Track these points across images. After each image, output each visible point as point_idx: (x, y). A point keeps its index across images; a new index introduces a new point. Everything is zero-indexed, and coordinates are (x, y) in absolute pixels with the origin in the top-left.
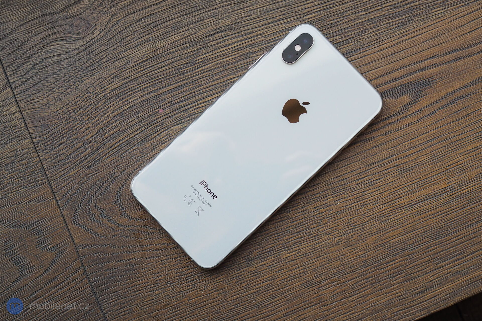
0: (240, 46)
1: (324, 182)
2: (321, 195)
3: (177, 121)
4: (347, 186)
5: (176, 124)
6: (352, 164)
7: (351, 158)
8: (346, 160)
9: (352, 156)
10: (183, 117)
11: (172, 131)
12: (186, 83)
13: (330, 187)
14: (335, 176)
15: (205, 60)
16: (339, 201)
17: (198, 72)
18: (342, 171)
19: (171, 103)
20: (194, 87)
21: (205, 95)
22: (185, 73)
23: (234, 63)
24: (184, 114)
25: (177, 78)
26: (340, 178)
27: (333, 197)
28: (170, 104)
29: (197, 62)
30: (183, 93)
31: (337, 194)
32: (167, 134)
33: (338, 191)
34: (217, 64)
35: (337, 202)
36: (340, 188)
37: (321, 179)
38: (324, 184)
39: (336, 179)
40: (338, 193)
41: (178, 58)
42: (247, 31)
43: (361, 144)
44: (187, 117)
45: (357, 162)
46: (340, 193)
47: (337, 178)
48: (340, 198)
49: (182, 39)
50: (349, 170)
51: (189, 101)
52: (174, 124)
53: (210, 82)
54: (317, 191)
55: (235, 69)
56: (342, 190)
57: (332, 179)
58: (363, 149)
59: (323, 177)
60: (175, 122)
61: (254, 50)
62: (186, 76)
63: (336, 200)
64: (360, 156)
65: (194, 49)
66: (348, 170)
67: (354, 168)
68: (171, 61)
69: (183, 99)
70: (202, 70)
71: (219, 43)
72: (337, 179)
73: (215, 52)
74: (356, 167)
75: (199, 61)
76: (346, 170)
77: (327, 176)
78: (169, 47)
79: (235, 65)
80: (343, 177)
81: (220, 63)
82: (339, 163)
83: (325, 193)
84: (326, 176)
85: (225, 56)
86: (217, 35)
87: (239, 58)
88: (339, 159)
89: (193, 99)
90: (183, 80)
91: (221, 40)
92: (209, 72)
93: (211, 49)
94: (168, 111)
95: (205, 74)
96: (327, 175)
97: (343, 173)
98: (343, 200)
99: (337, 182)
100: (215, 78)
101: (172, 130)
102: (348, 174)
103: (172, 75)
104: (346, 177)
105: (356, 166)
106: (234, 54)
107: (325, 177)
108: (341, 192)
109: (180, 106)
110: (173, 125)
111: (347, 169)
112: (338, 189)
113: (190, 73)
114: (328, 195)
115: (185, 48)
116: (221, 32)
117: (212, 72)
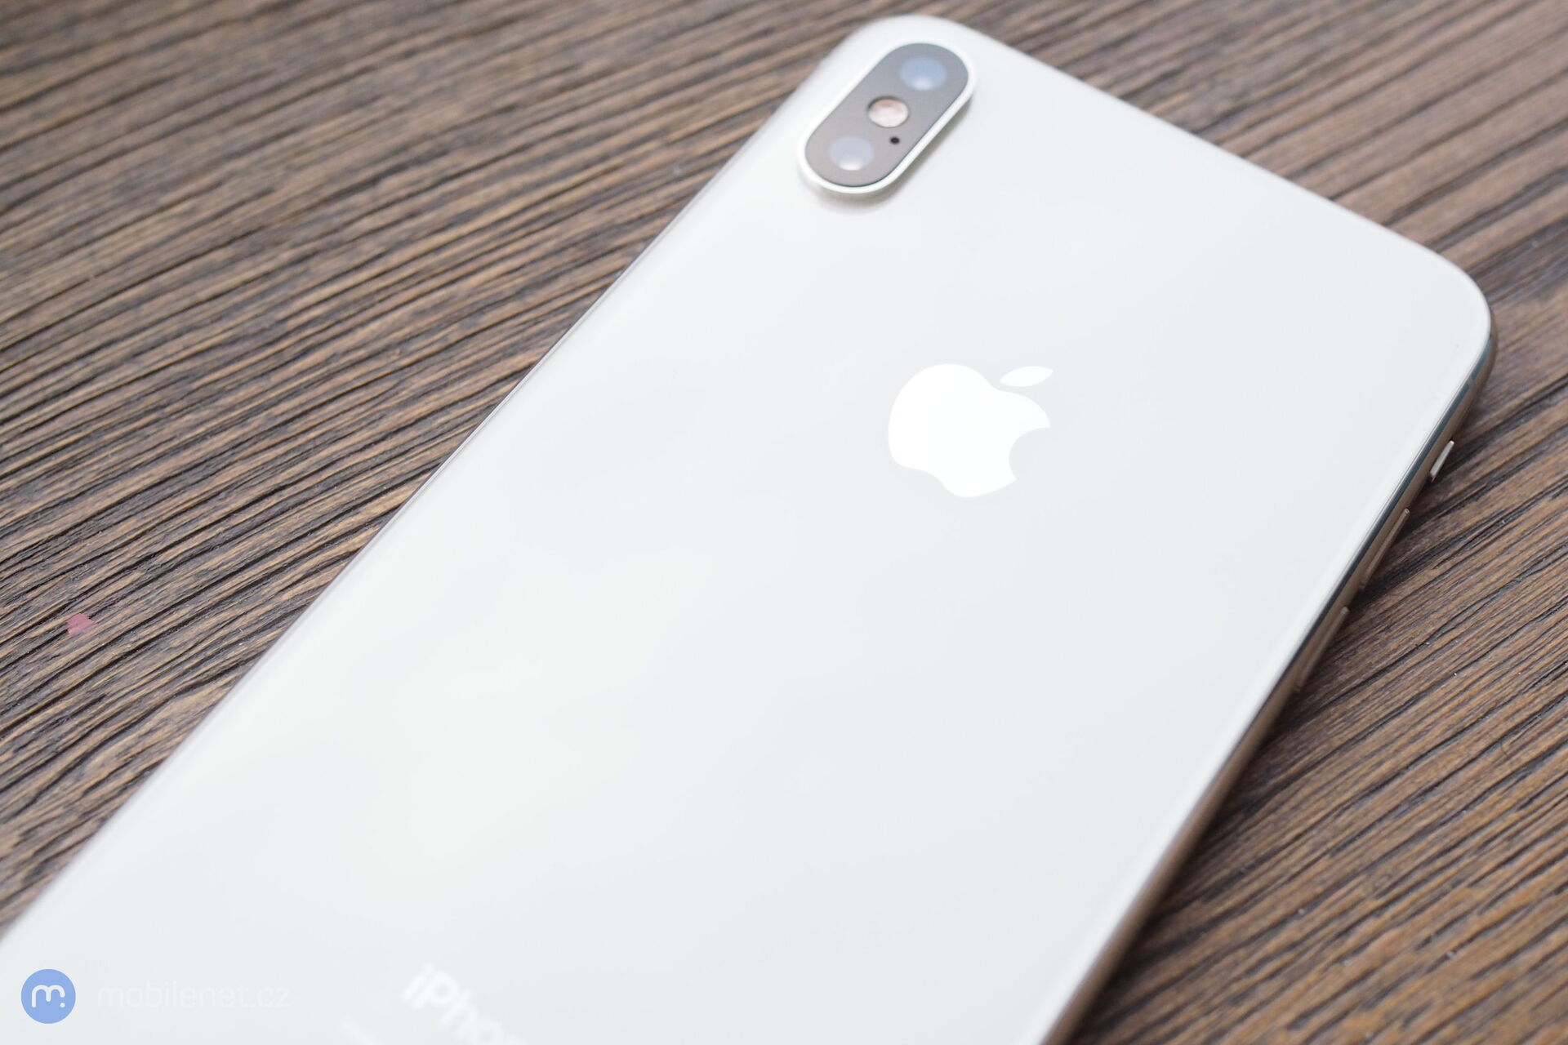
0: (545, 208)
1: (1298, 837)
2: (1309, 928)
3: (195, 661)
4: (1461, 833)
5: (188, 680)
6: (1439, 692)
7: (1418, 656)
8: (1390, 675)
9: (1418, 647)
10: (237, 631)
11: (167, 729)
12: (236, 446)
13: (1347, 862)
14: (1362, 785)
15: (338, 310)
16: (1450, 939)
17: (302, 373)
18: (1395, 746)
19: (145, 566)
20: (286, 453)
21: (367, 483)
22: (223, 392)
23: (520, 293)
24: (240, 611)
25: (176, 425)
26: (1394, 792)
27: (1400, 924)
28: (136, 575)
29: (292, 323)
30: (222, 495)
31: (1414, 895)
32: (134, 751)
33: (1417, 876)
34: (421, 313)
35: (1439, 947)
36: (1420, 853)
37: (1275, 823)
38: (1305, 849)
39: (1369, 802)
40: (1424, 889)
41: (171, 326)
42: (573, 137)
43: (1448, 565)
44: (264, 629)
45: (1464, 674)
46: (1433, 884)
47: (1377, 797)
48: (1448, 917)
49: (185, 231)
50: (1437, 730)
51: (265, 535)
52: (178, 687)
53: (388, 409)
54: (1273, 907)
55: (536, 321)
56: (1439, 863)
57: (1343, 808)
58: (1470, 593)
59: (1285, 808)
60: (185, 673)
61: (628, 211)
62: (231, 408)
63: (1424, 934)
64: (1469, 631)
65: (265, 268)
66: (1426, 731)
67: (1462, 711)
68: (127, 350)
69: (221, 529)
70: (327, 362)
71: (412, 215)
72: (1378, 804)
73: (395, 259)
74: (1474, 703)
75: (305, 317)
76: (1412, 733)
77: (1306, 799)
78: (109, 282)
79: (532, 299)
80: (1415, 776)
81: (437, 307)
82: (1356, 700)
83: (1336, 909)
84: (1300, 796)
85: (459, 269)
86: (391, 184)
87: (546, 266)
88: (1341, 678)
89: (294, 521)
90: (212, 433)
91: (425, 198)
92: (373, 365)
93: (369, 247)
94: (127, 618)
95: (349, 376)
96: (1306, 791)
97: (1404, 754)
98: (1474, 924)
99: (1386, 823)
100: (419, 382)
101: (165, 721)
102: (1441, 751)
103: (139, 418)
104: (1433, 776)
105: (1471, 698)
106: (509, 250)
107: (1293, 802)
108: (1439, 879)
109: (207, 571)
110: (168, 693)
111: (1420, 727)
112: (1404, 863)
113: (254, 388)
114: (1354, 916)
115: (211, 271)
116: (419, 161)
117: (394, 358)
